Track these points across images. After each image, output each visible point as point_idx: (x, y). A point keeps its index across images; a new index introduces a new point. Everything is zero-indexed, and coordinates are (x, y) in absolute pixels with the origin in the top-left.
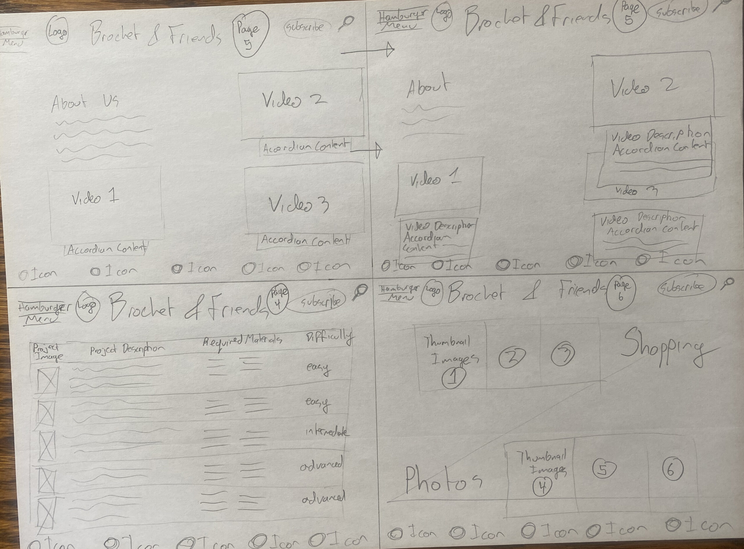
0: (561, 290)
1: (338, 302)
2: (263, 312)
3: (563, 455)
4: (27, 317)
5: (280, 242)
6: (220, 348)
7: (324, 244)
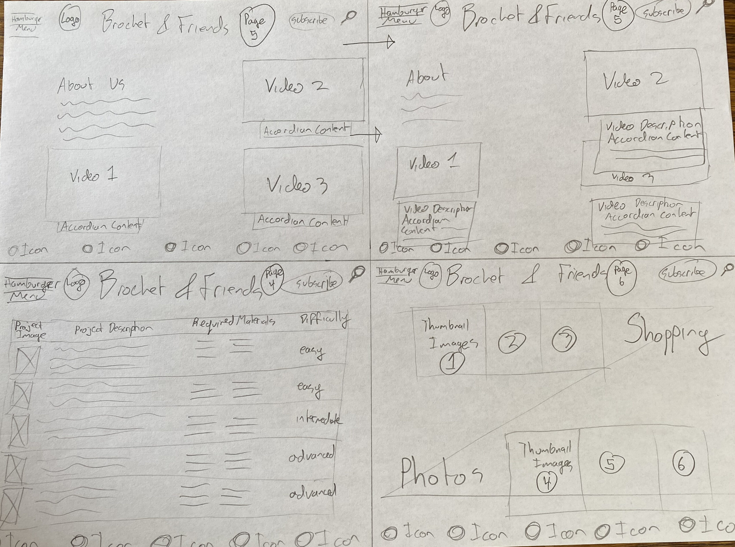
0: (560, 274)
1: (334, 283)
2: (256, 292)
3: (568, 447)
4: (13, 293)
5: (277, 222)
6: (210, 329)
7: (321, 224)
